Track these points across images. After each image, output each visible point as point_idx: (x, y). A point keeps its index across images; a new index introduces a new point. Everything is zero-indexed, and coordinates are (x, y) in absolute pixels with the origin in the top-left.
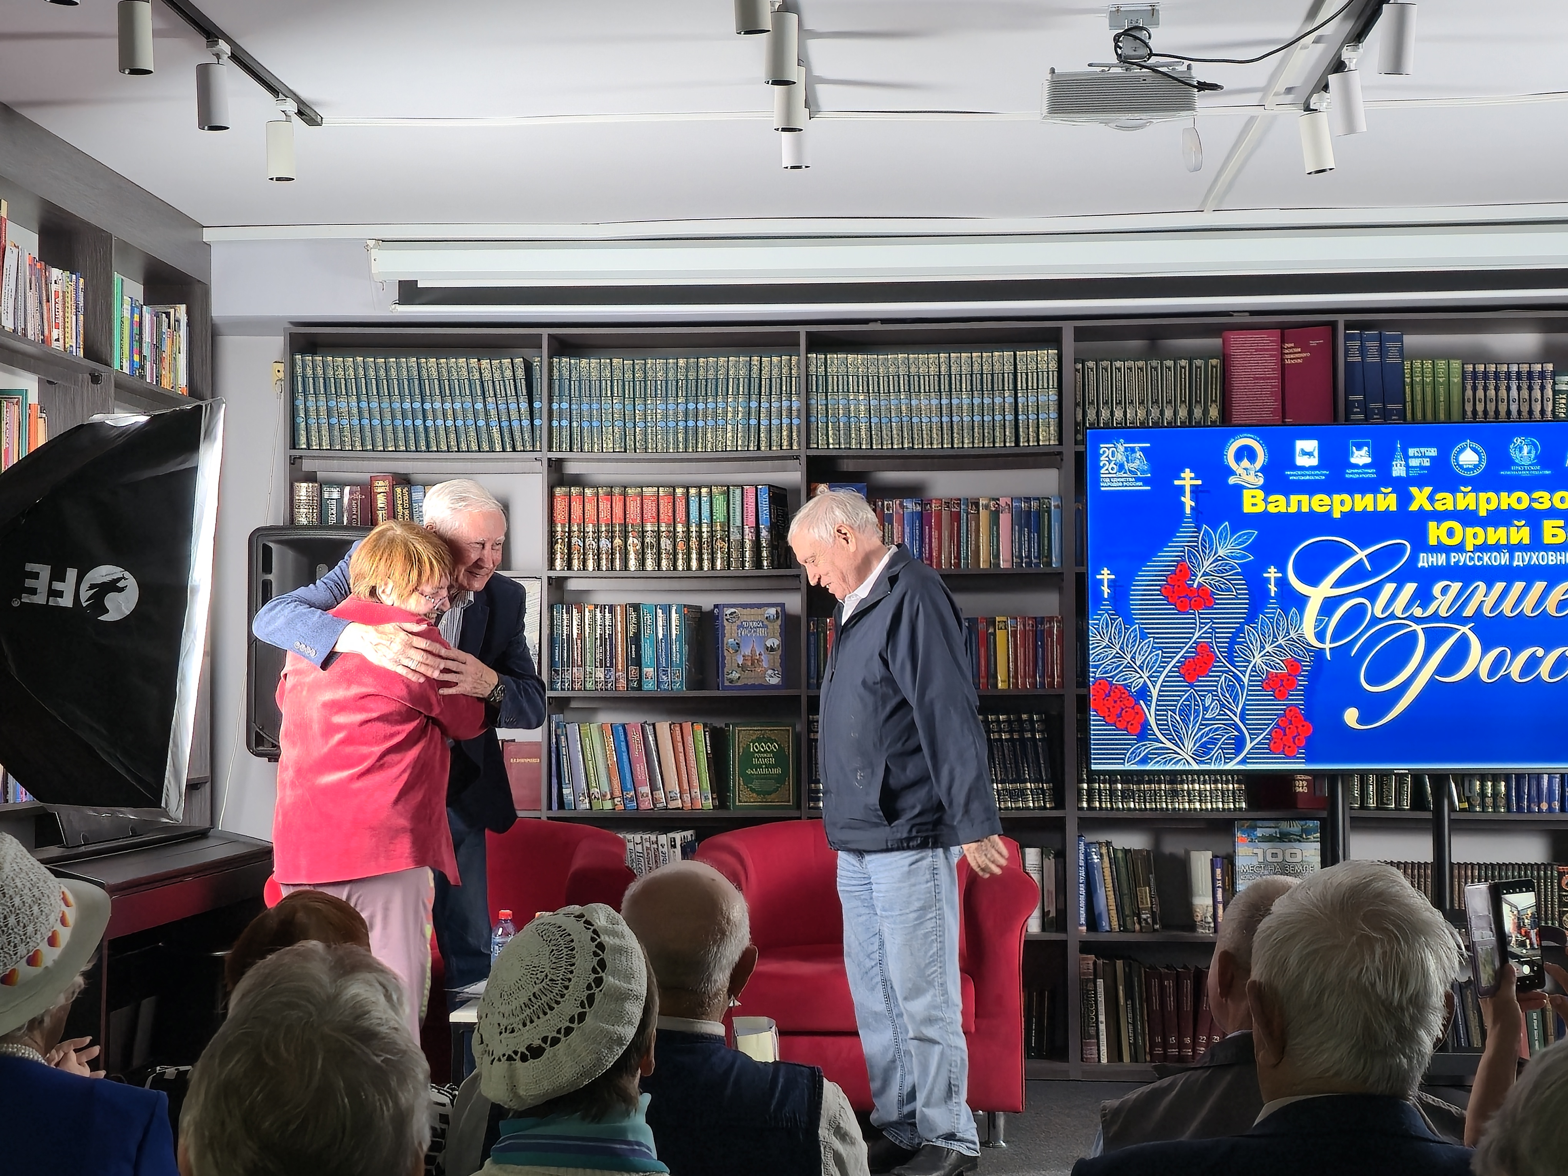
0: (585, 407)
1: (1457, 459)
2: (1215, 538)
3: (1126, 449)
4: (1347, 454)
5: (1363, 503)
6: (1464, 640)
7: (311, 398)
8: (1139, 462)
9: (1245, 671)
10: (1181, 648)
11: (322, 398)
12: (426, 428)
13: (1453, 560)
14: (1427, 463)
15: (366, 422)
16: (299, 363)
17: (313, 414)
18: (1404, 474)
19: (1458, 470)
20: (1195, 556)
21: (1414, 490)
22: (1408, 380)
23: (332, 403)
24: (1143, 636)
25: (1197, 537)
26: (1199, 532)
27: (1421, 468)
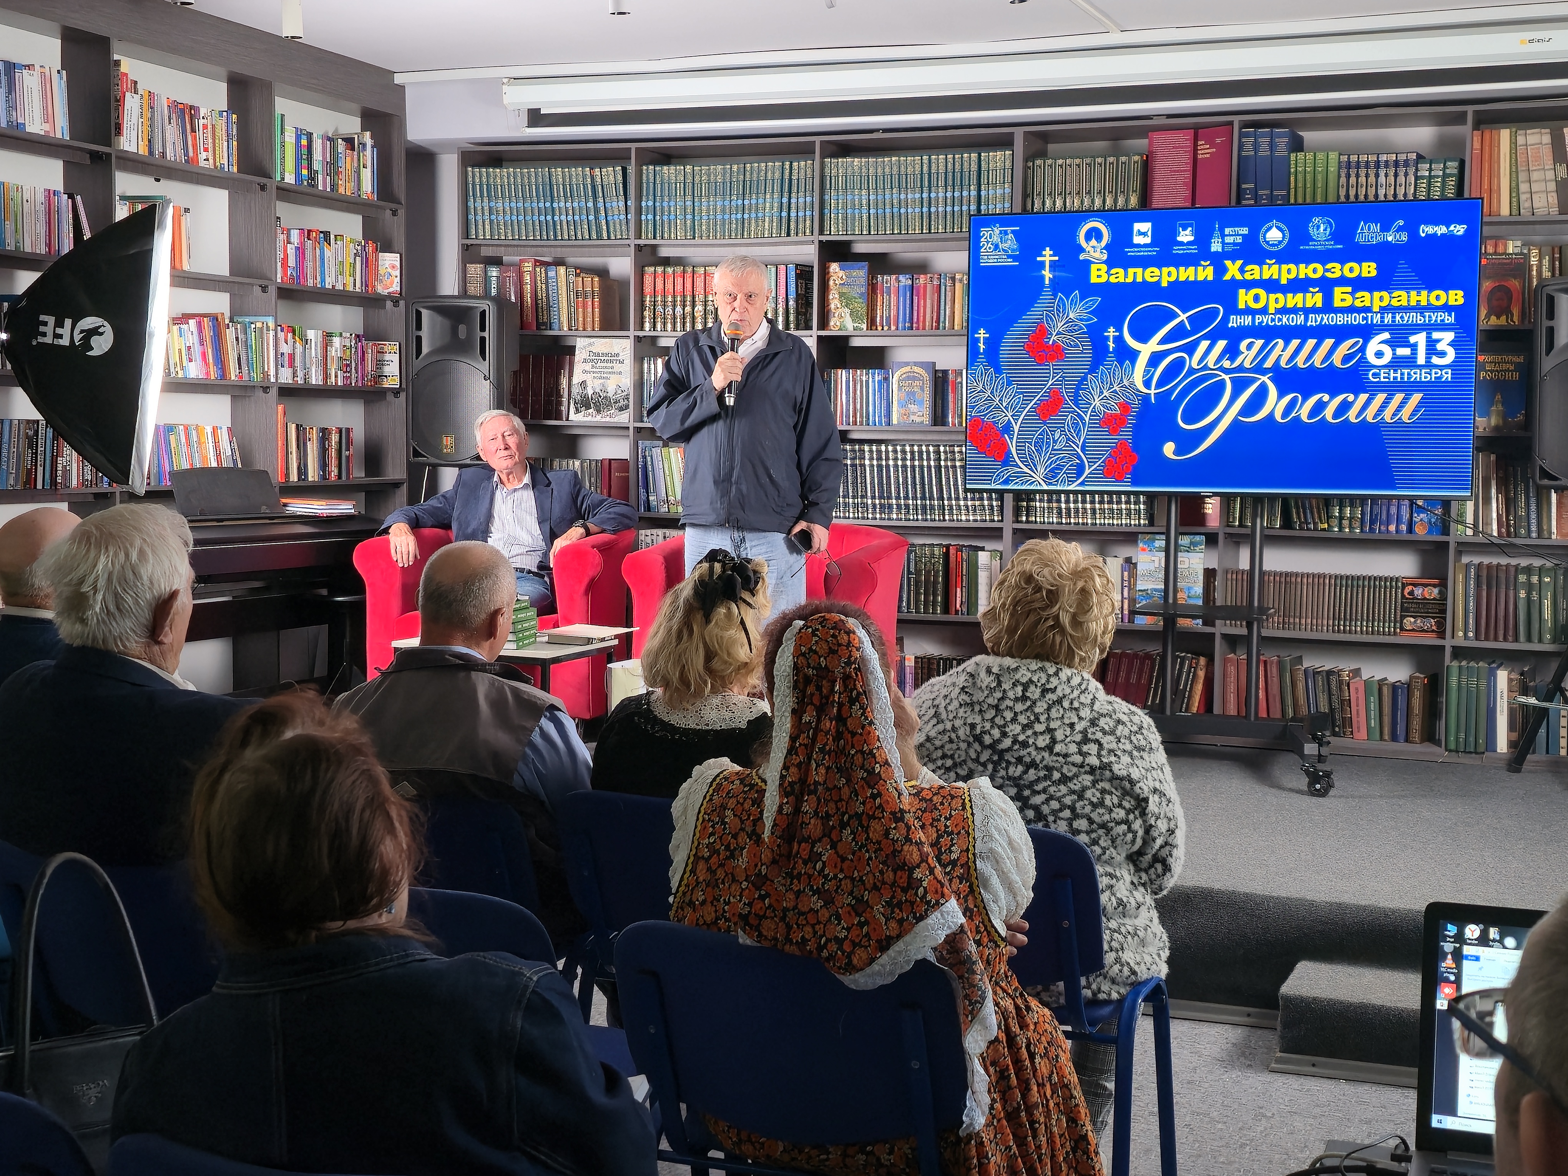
0: (665, 204)
1: (1265, 237)
2: (1068, 304)
3: (1001, 232)
4: (1175, 234)
5: (1187, 274)
6: (1263, 387)
7: (479, 200)
8: (1010, 243)
9: (1087, 412)
10: (1038, 393)
11: (486, 200)
12: (554, 222)
13: (1257, 321)
14: (1239, 240)
15: (514, 218)
16: (470, 174)
17: (480, 212)
18: (1220, 250)
19: (1265, 246)
20: (1051, 318)
21: (1228, 263)
22: (1292, 170)
23: (493, 204)
24: (1009, 384)
25: (1054, 303)
26: (1055, 299)
27: (1235, 244)
